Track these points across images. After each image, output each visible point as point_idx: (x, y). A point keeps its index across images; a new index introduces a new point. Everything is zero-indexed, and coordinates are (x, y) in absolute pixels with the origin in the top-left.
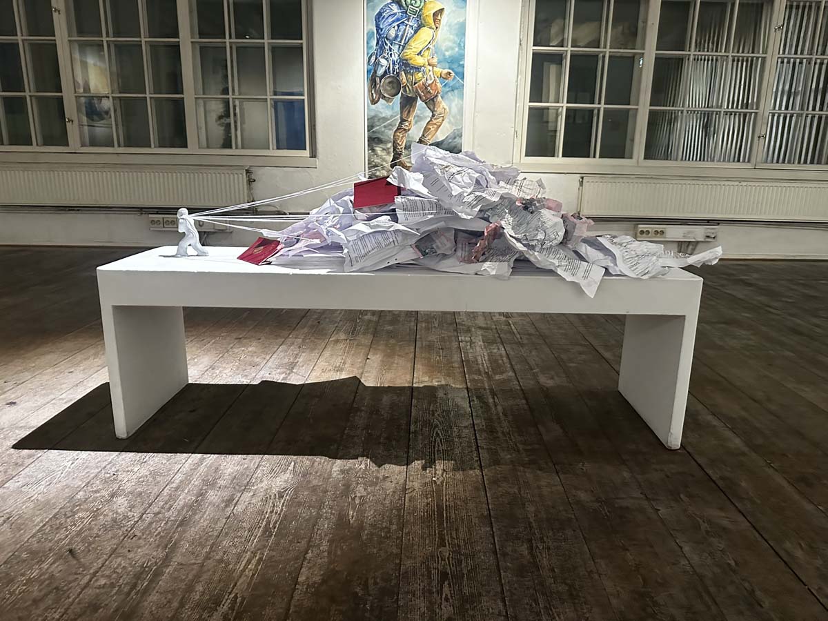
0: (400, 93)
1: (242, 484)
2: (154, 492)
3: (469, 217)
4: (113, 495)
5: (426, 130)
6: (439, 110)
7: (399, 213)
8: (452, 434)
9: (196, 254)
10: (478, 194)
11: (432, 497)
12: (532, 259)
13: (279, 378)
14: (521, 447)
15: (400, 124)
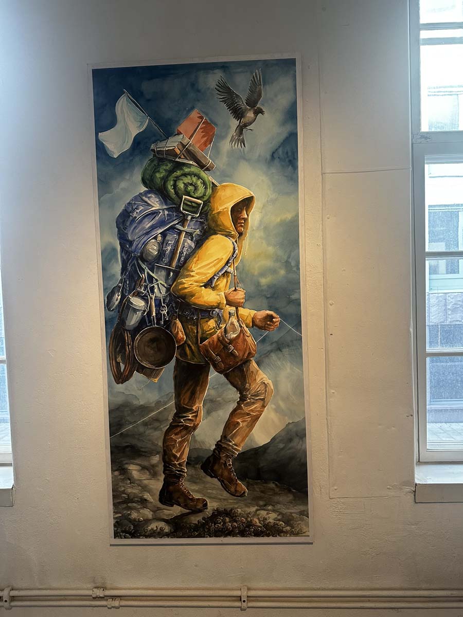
15: (177, 416)
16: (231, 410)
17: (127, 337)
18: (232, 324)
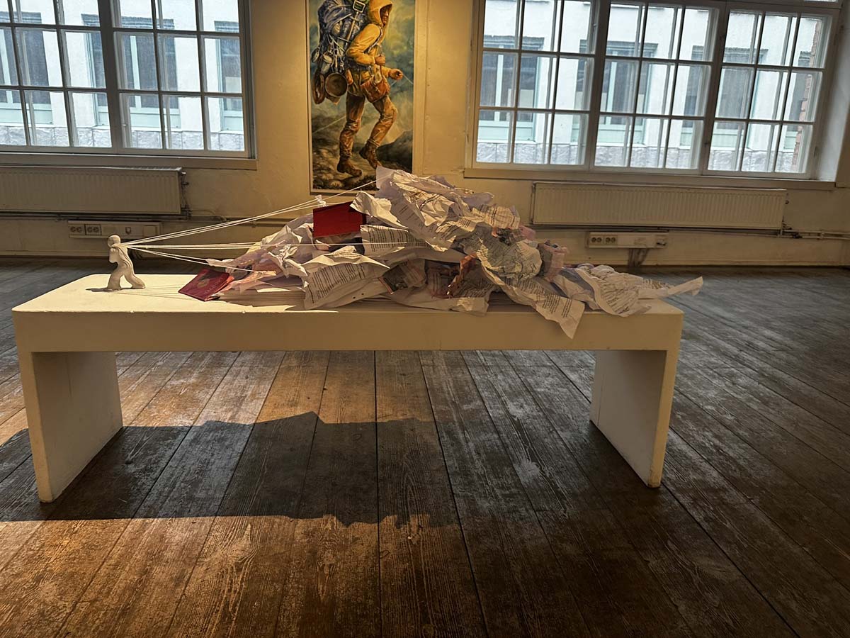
0: (346, 94)
1: (192, 556)
2: (88, 572)
3: (444, 249)
4: (39, 579)
5: (374, 132)
6: (388, 111)
7: (365, 243)
8: (423, 479)
9: (130, 286)
10: (452, 223)
11: (409, 561)
12: (510, 294)
13: (226, 417)
14: (498, 492)
15: (347, 124)
16: (376, 123)
17: (322, 78)
18: (378, 75)
